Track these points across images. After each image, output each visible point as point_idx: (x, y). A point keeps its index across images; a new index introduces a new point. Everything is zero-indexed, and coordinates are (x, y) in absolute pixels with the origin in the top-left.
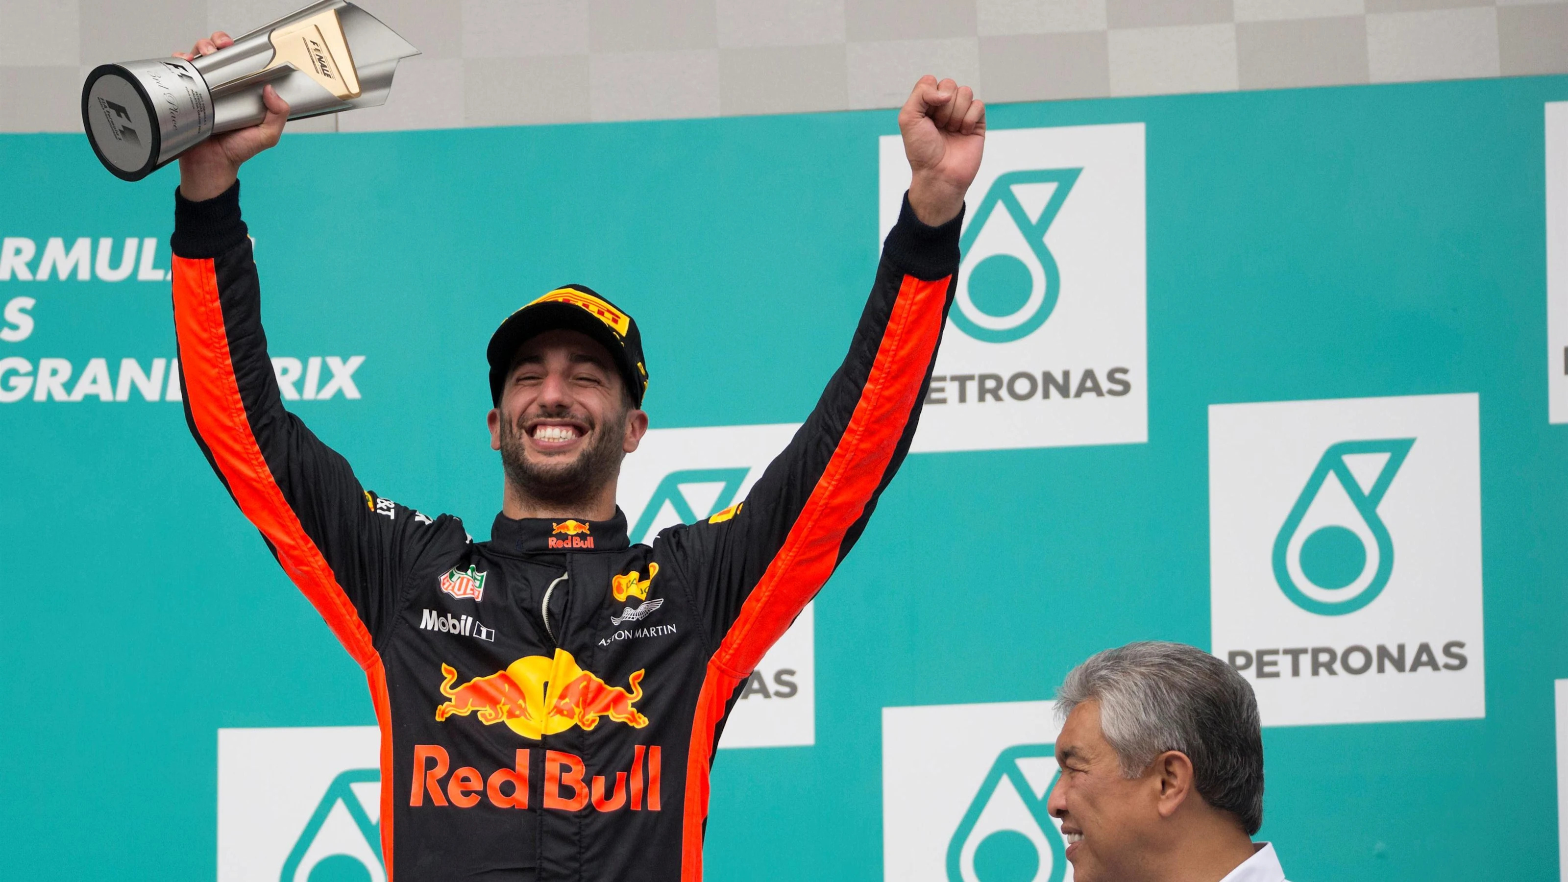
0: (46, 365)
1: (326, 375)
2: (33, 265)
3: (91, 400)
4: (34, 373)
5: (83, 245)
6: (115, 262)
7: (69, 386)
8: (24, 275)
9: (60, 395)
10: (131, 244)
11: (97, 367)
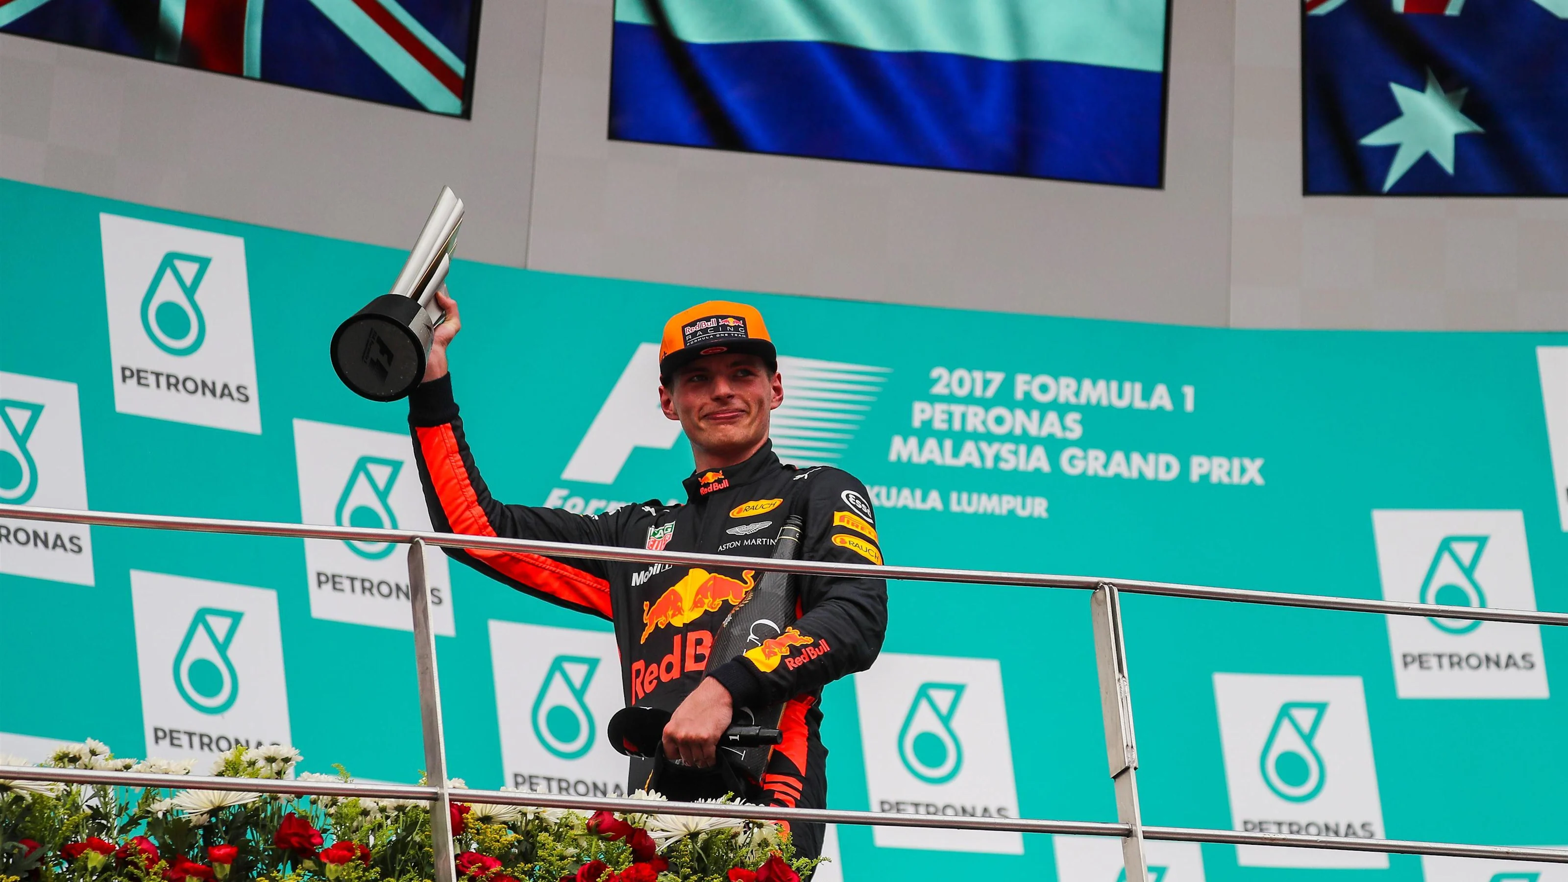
0: (1092, 453)
1: (1243, 470)
2: (1077, 394)
3: (1118, 476)
4: (1085, 458)
5: (1102, 384)
6: (1120, 395)
7: (1105, 466)
8: (1073, 400)
9: (1101, 472)
10: (1127, 386)
11: (1118, 457)
